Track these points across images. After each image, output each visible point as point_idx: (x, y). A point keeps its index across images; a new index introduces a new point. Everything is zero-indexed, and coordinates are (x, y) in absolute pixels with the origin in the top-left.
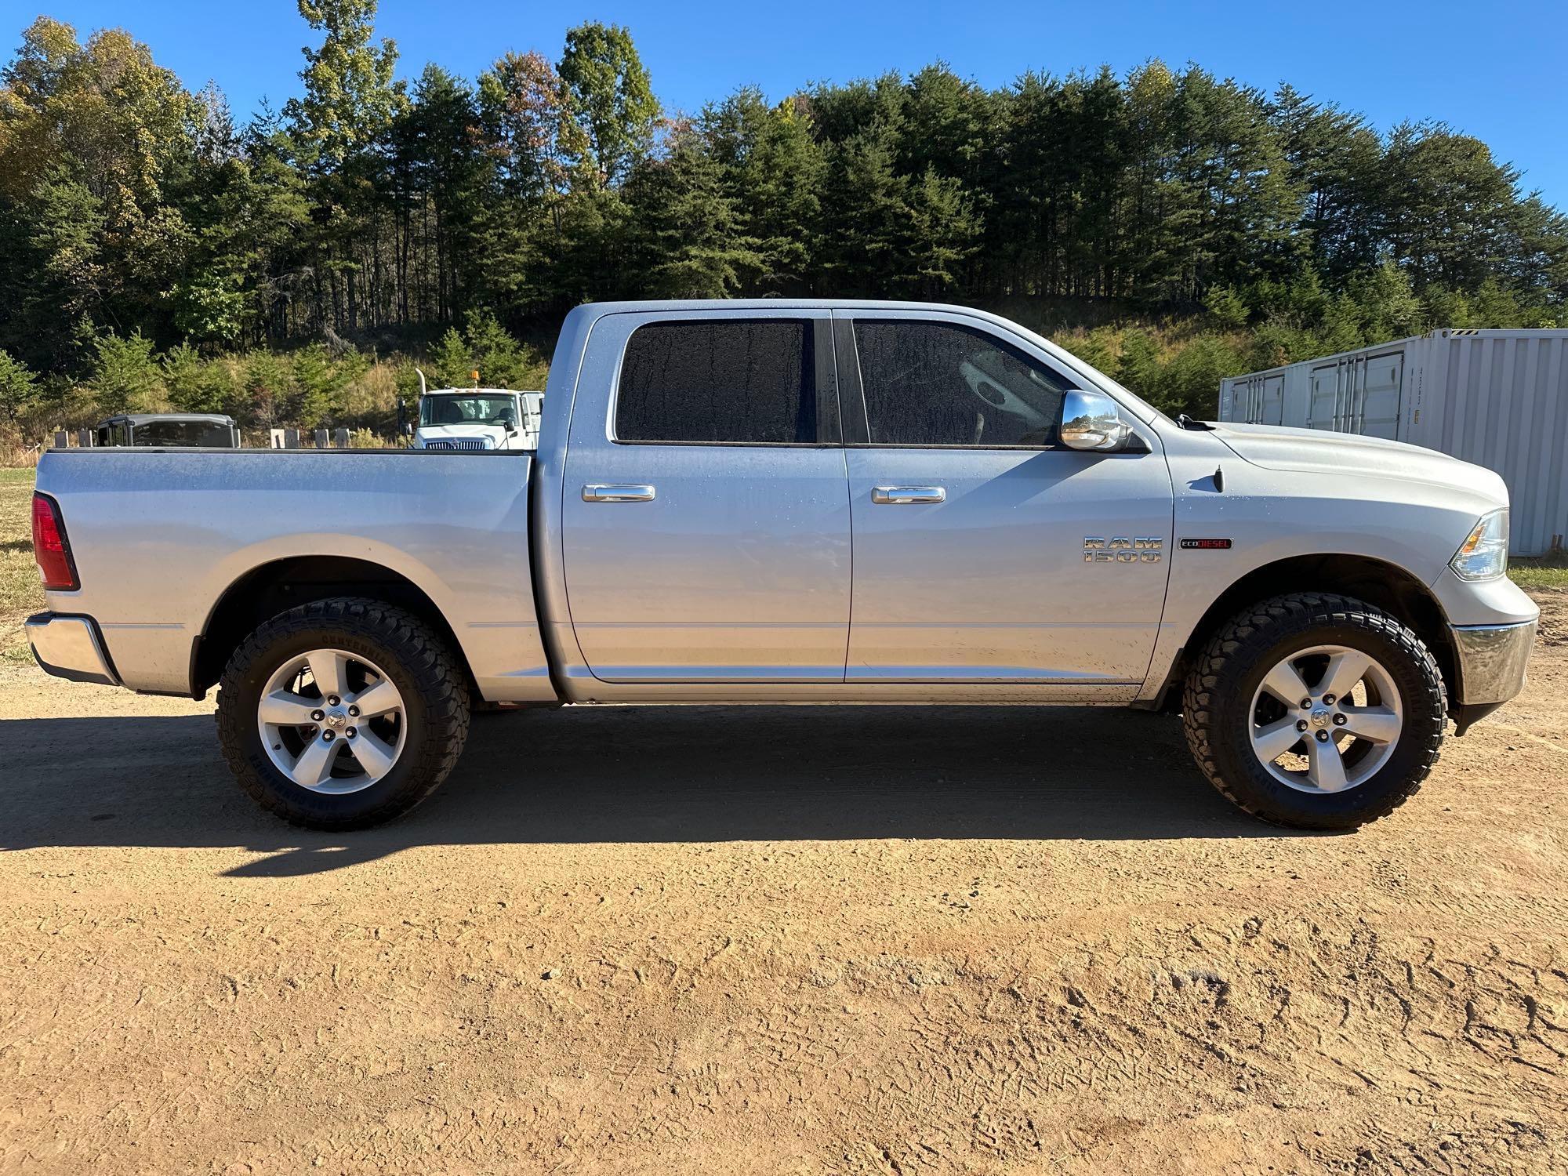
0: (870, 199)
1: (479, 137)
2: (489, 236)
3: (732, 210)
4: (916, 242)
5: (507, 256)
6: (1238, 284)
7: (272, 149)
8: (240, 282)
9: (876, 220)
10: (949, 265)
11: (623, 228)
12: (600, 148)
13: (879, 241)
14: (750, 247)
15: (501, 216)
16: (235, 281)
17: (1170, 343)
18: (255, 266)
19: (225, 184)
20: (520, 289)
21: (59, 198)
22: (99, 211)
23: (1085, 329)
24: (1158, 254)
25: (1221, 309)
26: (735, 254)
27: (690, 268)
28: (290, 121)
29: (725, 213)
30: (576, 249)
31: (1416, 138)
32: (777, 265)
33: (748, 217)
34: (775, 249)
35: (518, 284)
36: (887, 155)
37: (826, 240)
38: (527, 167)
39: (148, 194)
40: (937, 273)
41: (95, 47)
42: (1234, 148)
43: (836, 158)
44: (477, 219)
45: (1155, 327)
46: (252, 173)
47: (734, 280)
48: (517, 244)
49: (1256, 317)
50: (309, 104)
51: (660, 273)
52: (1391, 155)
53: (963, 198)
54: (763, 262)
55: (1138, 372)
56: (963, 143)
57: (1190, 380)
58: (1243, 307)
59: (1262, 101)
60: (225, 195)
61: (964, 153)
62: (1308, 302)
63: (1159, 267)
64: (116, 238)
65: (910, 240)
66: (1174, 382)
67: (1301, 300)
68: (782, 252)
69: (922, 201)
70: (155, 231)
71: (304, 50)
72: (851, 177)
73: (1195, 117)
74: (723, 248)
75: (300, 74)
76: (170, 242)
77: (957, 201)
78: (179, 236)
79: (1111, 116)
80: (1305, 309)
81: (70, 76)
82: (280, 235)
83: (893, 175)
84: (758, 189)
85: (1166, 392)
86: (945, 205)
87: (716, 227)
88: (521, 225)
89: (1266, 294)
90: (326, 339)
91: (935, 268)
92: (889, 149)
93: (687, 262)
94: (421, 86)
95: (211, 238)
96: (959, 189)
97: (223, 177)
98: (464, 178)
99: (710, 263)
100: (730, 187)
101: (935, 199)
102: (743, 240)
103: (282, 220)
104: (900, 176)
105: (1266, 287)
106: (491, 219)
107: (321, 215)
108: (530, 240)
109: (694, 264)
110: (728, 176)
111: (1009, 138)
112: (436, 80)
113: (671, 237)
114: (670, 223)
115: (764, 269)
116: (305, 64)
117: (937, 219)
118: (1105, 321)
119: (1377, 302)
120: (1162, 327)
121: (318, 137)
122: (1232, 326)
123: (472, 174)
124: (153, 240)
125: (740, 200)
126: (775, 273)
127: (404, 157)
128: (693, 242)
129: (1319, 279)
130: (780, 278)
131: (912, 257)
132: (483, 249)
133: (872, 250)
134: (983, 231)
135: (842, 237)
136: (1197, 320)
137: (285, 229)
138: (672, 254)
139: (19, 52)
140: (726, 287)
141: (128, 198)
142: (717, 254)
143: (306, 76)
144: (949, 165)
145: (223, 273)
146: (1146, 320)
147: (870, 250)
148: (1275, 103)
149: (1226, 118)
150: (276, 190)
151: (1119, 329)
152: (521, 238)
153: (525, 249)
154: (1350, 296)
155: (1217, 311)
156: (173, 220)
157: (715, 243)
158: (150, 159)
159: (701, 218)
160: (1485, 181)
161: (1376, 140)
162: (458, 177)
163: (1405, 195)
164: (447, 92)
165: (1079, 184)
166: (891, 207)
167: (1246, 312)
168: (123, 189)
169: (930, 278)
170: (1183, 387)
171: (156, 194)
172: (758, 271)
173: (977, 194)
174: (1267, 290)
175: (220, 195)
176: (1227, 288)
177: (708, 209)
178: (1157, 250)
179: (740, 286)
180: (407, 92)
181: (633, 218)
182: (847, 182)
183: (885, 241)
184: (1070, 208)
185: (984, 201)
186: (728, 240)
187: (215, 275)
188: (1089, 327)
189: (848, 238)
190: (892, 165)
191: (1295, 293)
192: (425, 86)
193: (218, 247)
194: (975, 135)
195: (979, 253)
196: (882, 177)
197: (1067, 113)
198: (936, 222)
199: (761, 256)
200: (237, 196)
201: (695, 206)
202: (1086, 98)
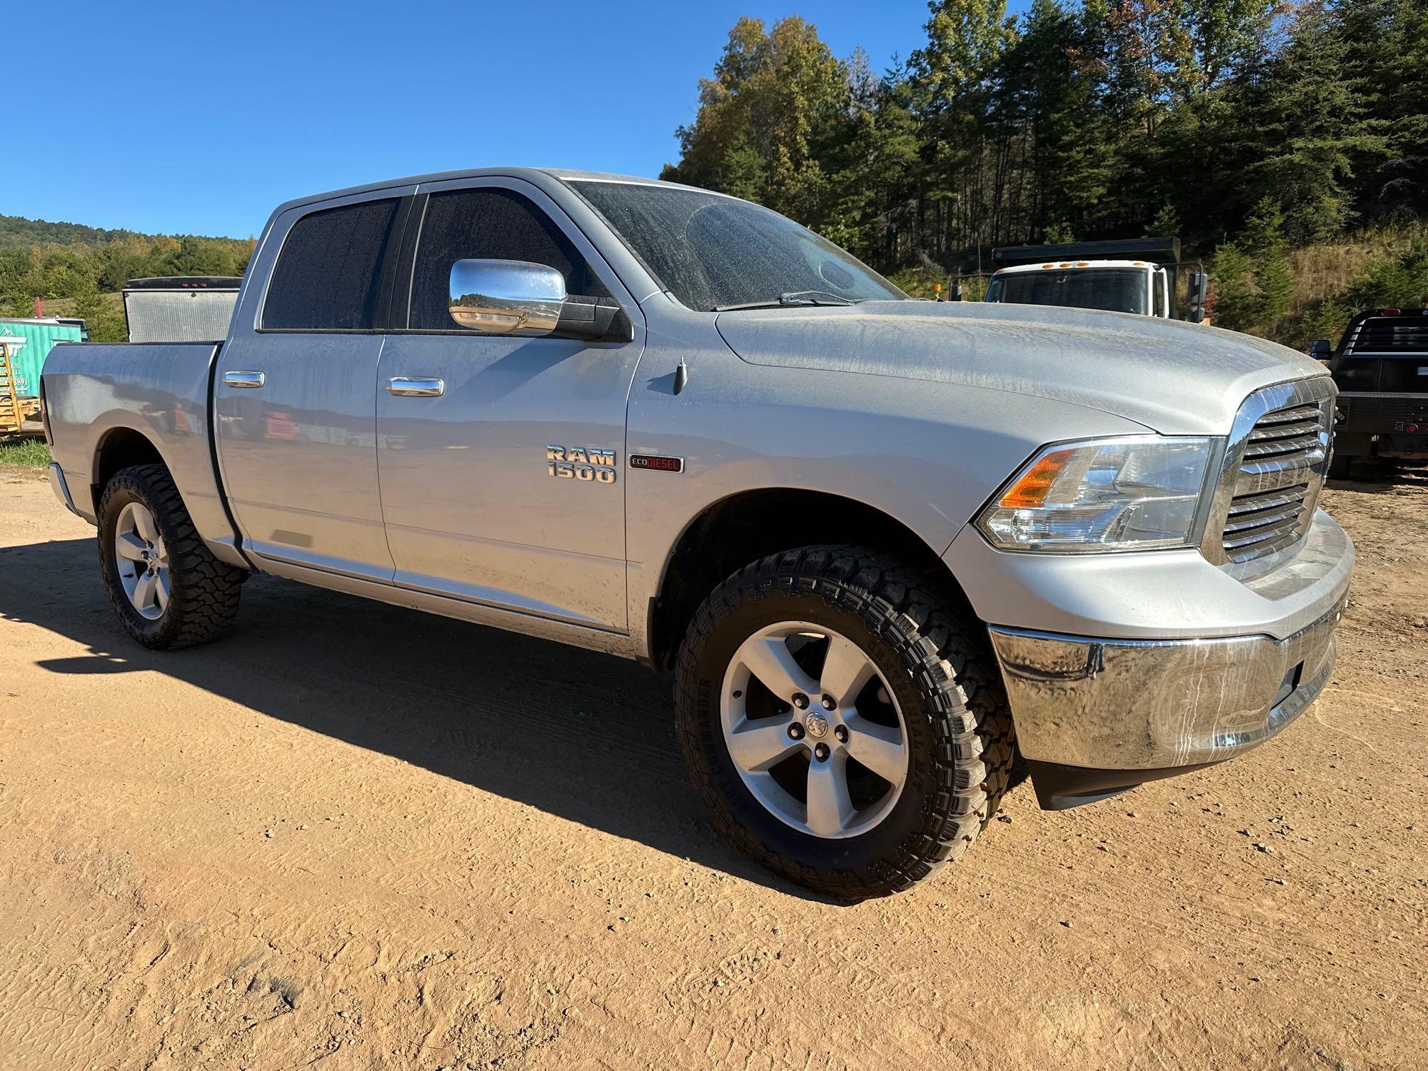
1: (1078, 57)
2: (1076, 154)
3: (1353, 92)
5: (1091, 171)
7: (894, 98)
8: (858, 218)
11: (1219, 128)
12: (1207, 48)
14: (1374, 131)
15: (1091, 131)
16: (854, 217)
18: (871, 203)
19: (855, 134)
20: (1100, 201)
21: (738, 162)
22: (764, 169)
26: (1350, 141)
27: (1291, 162)
28: (913, 71)
29: (1343, 97)
30: (1165, 156)
32: (1408, 148)
33: (1374, 97)
34: (1408, 129)
35: (1100, 198)
38: (1127, 78)
39: (798, 151)
41: (776, 33)
44: (1066, 138)
46: (876, 121)
47: (1348, 170)
48: (1103, 157)
50: (930, 52)
51: (1257, 171)
54: (1388, 146)
60: (853, 143)
64: (774, 190)
68: (1416, 131)
70: (799, 181)
71: (930, 4)
74: (1337, 136)
75: (924, 27)
76: (809, 189)
78: (816, 182)
81: (758, 62)
82: (893, 174)
84: (1392, 63)
87: (1332, 113)
88: (1110, 138)
90: (921, 263)
93: (1288, 156)
94: (1030, 18)
95: (840, 183)
97: (853, 130)
98: (1059, 100)
99: (1318, 155)
100: (1355, 67)
102: (1364, 124)
103: (895, 160)
106: (1081, 137)
107: (928, 153)
108: (1116, 153)
109: (1297, 158)
110: (1354, 54)
112: (1045, 8)
113: (1274, 130)
114: (1274, 115)
115: (1389, 153)
116: (929, 16)
121: (932, 82)
123: (1067, 95)
124: (797, 189)
125: (1366, 79)
126: (1403, 157)
127: (1009, 87)
128: (1300, 134)
130: (1412, 162)
132: (1071, 167)
137: (898, 168)
138: (1271, 150)
139: (726, 49)
140: (1334, 179)
141: (785, 156)
142: (1330, 142)
143: (929, 28)
145: (846, 212)
150: (893, 135)
152: (1107, 152)
153: (1110, 162)
156: (813, 171)
157: (1327, 132)
158: (802, 121)
159: (1312, 105)
162: (1053, 99)
164: (1053, 19)
168: (782, 149)
171: (805, 150)
172: (1382, 157)
175: (849, 145)
177: (1322, 95)
179: (1353, 176)
180: (1016, 26)
181: (1232, 116)
186: (1345, 126)
187: (840, 214)
192: (1033, 16)
193: (844, 190)
199: (1385, 139)
200: (863, 143)
201: (1306, 94)
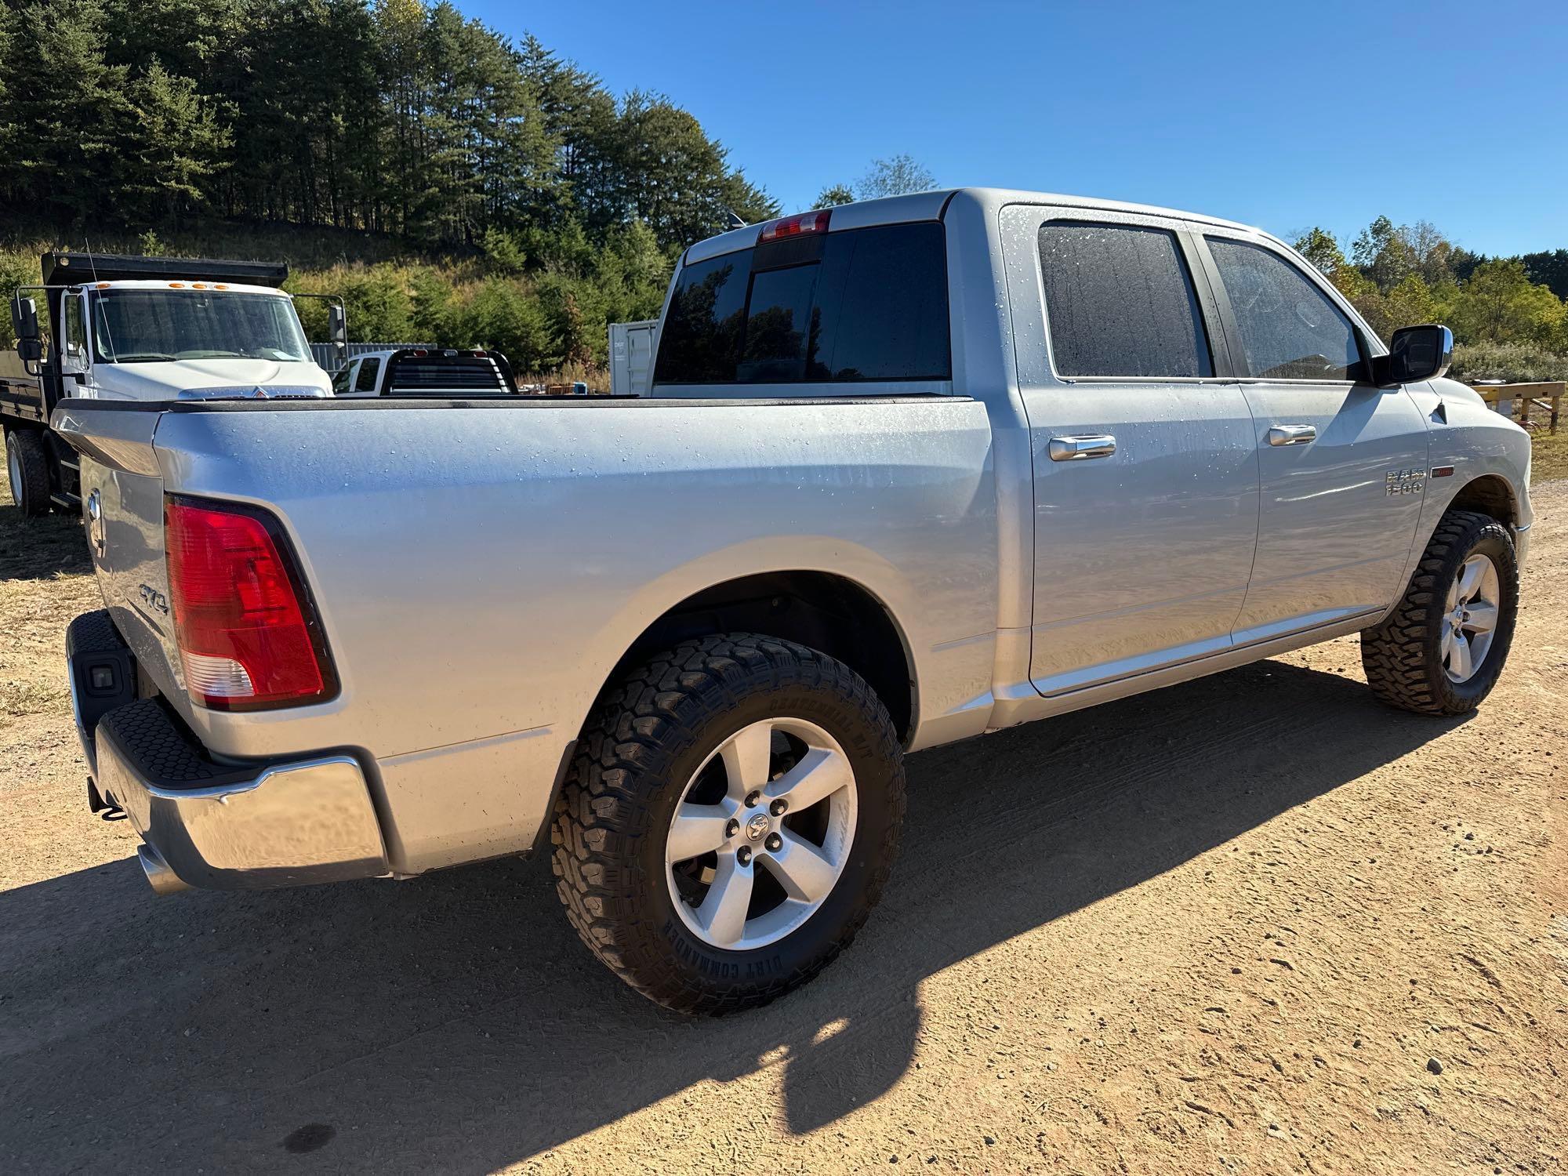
0: (76, 88)
4: (148, 147)
6: (510, 230)
9: (88, 114)
10: (194, 177)
13: (98, 141)
17: (455, 285)
23: (365, 264)
24: (431, 191)
25: (499, 253)
31: (645, 106)
36: (93, 37)
37: (19, 131)
40: (182, 186)
42: (490, 90)
43: (18, 30)
45: (437, 267)
49: (533, 264)
52: (627, 119)
53: (201, 103)
55: (436, 313)
56: (194, 38)
57: (491, 324)
58: (519, 252)
59: (510, 48)
61: (195, 50)
62: (577, 252)
63: (433, 205)
65: (139, 145)
66: (476, 324)
67: (570, 249)
69: (148, 100)
72: (46, 57)
73: (452, 53)
77: (194, 106)
79: (364, 36)
80: (575, 259)
83: (106, 62)
85: (471, 335)
86: (179, 108)
89: (539, 241)
91: (179, 181)
92: (95, 30)
96: (194, 92)
101: (167, 99)
104: (116, 65)
105: (537, 234)
111: (247, 41)
117: (173, 124)
118: (384, 257)
119: (634, 256)
120: (444, 268)
122: (512, 271)
129: (583, 230)
131: (146, 165)
133: (90, 151)
134: (233, 144)
135: (41, 130)
136: (476, 263)
144: (178, 63)
146: (425, 260)
147: (87, 150)
148: (522, 53)
149: (479, 59)
151: (401, 266)
154: (612, 249)
155: (495, 254)
160: (702, 154)
161: (614, 104)
163: (644, 158)
165: (338, 106)
166: (108, 101)
167: (523, 257)
169: (173, 192)
170: (487, 329)
173: (220, 101)
174: (538, 238)
176: (502, 233)
178: (430, 187)
182: (40, 61)
183: (108, 142)
184: (330, 132)
185: (228, 110)
188: (369, 263)
189: (50, 132)
190: (101, 50)
191: (563, 243)
194: (206, 31)
195: (230, 169)
196: (94, 63)
197: (313, 25)
198: (171, 127)
202: (331, 12)
